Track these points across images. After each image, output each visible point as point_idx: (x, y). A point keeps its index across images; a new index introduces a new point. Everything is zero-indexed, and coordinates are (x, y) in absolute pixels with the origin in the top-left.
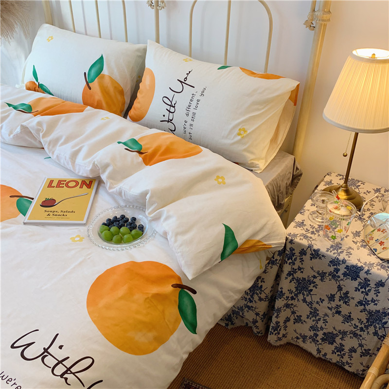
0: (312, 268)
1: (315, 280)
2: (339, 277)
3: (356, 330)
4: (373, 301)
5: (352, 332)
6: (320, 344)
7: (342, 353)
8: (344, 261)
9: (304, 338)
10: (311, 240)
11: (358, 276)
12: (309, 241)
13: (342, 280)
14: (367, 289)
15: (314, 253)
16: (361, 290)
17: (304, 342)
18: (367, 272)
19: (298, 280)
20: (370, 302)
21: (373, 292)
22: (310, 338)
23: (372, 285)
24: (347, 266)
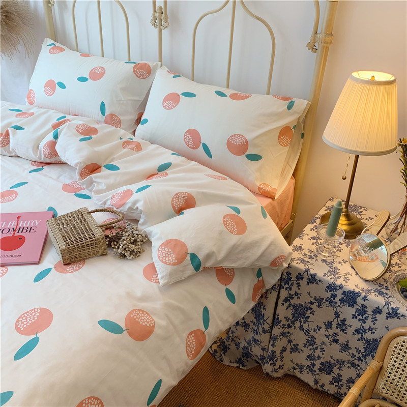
0: (309, 294)
1: (312, 306)
2: (336, 303)
3: (354, 359)
4: (370, 329)
5: (349, 362)
6: (317, 374)
7: (340, 384)
8: (341, 287)
9: (301, 368)
10: (308, 264)
11: (355, 303)
12: (306, 265)
13: (339, 306)
14: (364, 316)
15: (310, 277)
16: (358, 317)
17: (301, 372)
18: (364, 299)
19: (295, 307)
20: (367, 331)
21: (370, 320)
22: (307, 368)
23: (370, 312)
24: (344, 292)
